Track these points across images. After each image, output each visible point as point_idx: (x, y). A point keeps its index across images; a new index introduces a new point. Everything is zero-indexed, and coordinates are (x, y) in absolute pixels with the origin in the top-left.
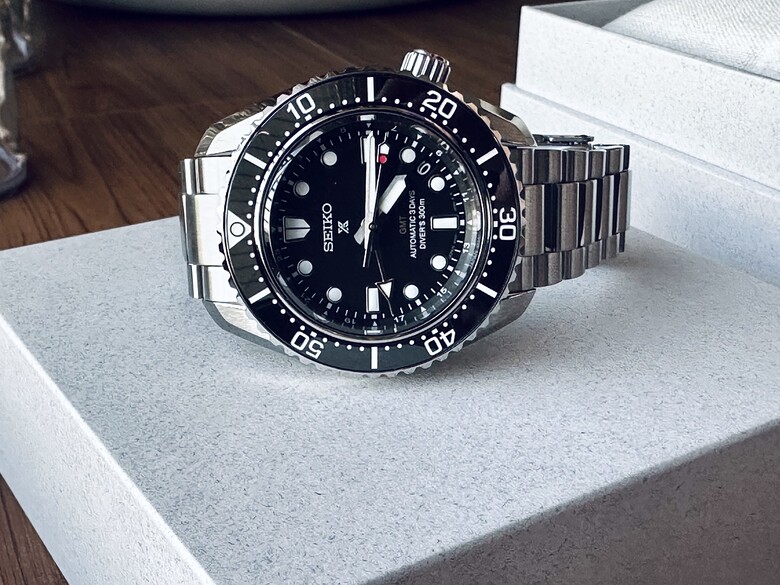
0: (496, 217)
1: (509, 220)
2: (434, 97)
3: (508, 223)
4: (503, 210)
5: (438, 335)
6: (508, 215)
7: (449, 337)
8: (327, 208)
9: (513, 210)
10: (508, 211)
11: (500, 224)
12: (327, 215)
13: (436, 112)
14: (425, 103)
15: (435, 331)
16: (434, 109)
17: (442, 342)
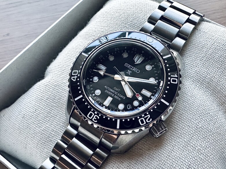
0: (98, 114)
1: (94, 118)
2: (149, 120)
3: (93, 117)
4: (98, 118)
5: (77, 75)
6: (96, 119)
7: (74, 79)
8: (138, 71)
9: (96, 121)
10: (97, 119)
11: (95, 114)
12: (136, 70)
13: (143, 117)
14: (149, 116)
15: (79, 75)
16: (145, 117)
17: (74, 76)
